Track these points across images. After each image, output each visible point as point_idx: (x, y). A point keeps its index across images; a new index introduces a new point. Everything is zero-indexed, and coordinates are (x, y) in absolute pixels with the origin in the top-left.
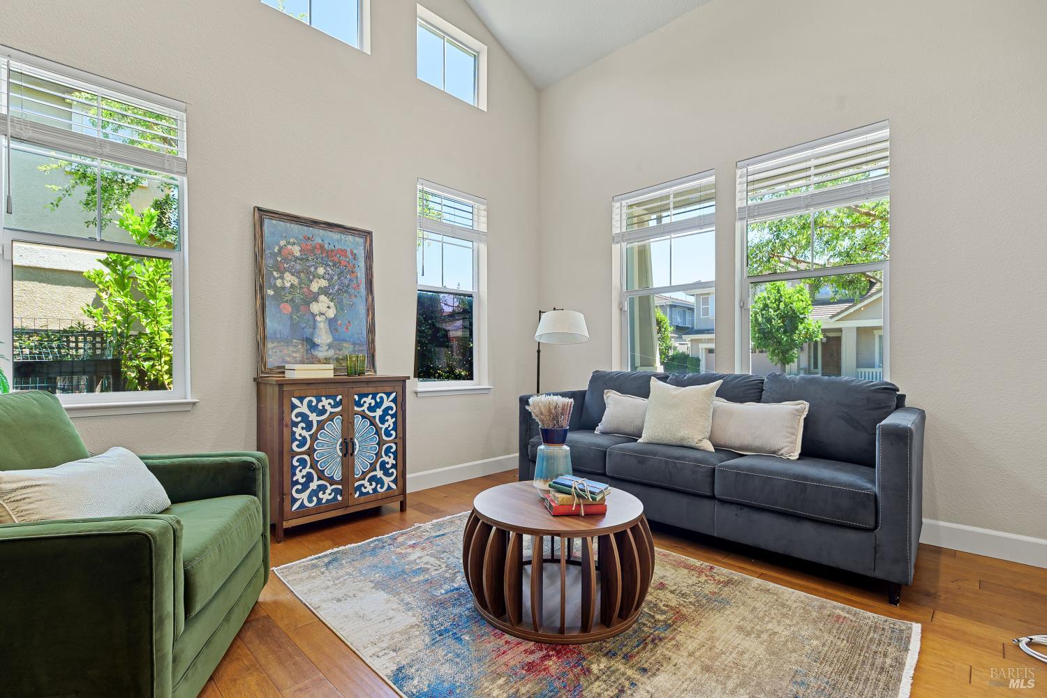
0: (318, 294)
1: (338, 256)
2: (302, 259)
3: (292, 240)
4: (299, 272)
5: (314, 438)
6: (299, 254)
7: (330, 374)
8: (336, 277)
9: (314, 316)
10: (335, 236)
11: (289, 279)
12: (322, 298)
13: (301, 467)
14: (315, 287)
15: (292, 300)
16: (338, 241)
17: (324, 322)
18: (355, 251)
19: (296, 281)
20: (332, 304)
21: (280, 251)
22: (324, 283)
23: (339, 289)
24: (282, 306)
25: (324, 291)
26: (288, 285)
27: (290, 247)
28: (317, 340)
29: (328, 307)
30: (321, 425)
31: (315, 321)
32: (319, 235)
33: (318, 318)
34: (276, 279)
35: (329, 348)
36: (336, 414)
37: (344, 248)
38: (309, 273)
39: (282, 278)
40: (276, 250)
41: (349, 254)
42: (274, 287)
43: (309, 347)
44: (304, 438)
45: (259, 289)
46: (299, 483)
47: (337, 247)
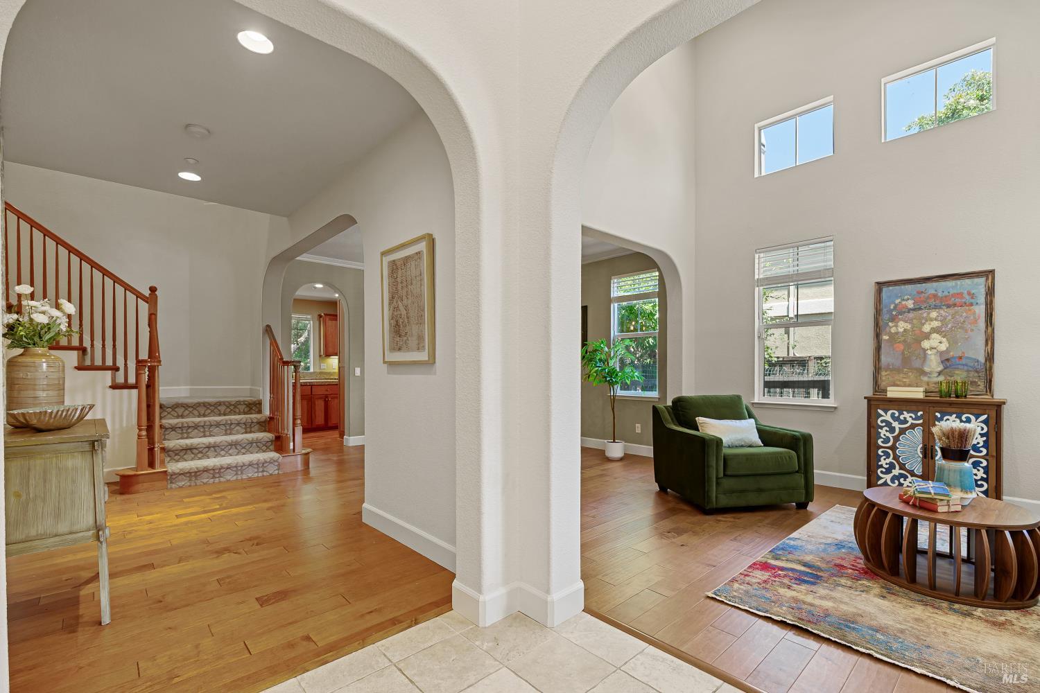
0: (930, 333)
1: (953, 299)
2: (914, 310)
3: (906, 297)
4: (912, 320)
5: (896, 439)
6: (912, 306)
7: (921, 396)
8: (950, 317)
9: (925, 350)
10: (950, 284)
11: (902, 326)
12: (934, 335)
13: (884, 457)
14: (927, 328)
15: (905, 341)
16: (953, 287)
17: (935, 355)
18: (973, 292)
19: (908, 326)
20: (944, 340)
21: (895, 308)
22: (936, 324)
23: (952, 327)
24: (895, 346)
25: (934, 330)
26: (901, 330)
27: (904, 303)
28: (926, 369)
29: (940, 343)
30: (902, 431)
31: (925, 355)
32: (931, 288)
33: (929, 352)
34: (891, 327)
35: (939, 375)
36: (918, 425)
37: (959, 291)
38: (920, 318)
39: (896, 326)
40: (892, 307)
41: (966, 295)
42: (891, 335)
43: (918, 374)
44: (888, 438)
45: (878, 336)
46: (883, 467)
47: (951, 292)
